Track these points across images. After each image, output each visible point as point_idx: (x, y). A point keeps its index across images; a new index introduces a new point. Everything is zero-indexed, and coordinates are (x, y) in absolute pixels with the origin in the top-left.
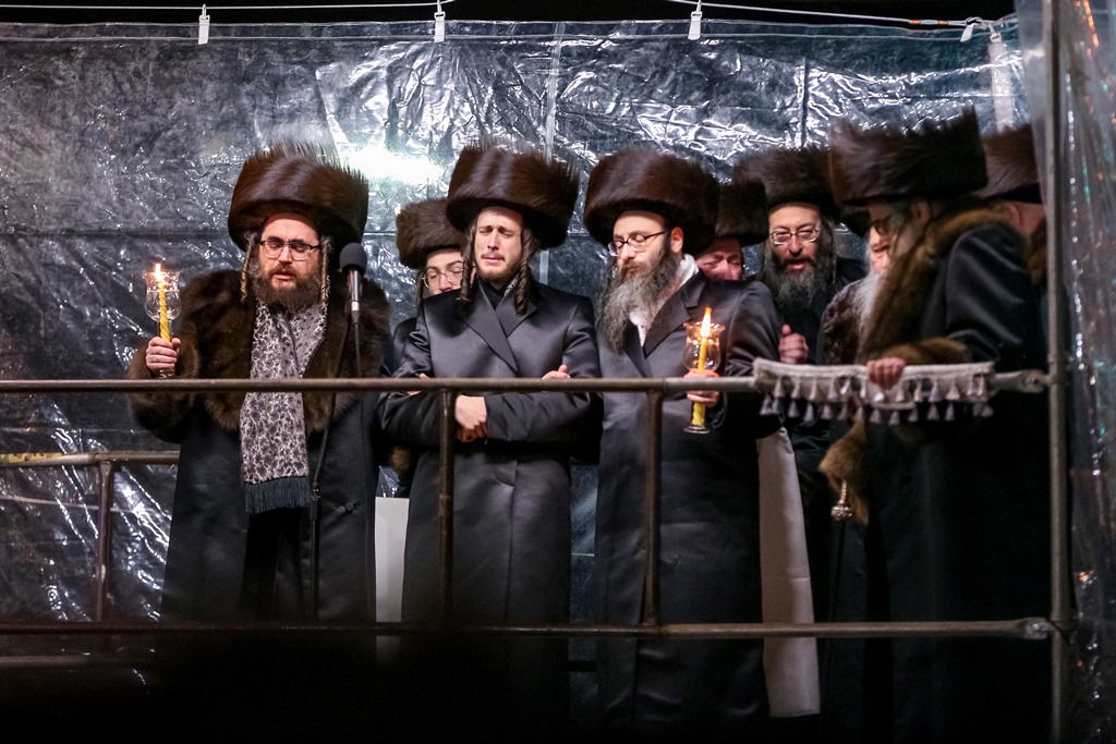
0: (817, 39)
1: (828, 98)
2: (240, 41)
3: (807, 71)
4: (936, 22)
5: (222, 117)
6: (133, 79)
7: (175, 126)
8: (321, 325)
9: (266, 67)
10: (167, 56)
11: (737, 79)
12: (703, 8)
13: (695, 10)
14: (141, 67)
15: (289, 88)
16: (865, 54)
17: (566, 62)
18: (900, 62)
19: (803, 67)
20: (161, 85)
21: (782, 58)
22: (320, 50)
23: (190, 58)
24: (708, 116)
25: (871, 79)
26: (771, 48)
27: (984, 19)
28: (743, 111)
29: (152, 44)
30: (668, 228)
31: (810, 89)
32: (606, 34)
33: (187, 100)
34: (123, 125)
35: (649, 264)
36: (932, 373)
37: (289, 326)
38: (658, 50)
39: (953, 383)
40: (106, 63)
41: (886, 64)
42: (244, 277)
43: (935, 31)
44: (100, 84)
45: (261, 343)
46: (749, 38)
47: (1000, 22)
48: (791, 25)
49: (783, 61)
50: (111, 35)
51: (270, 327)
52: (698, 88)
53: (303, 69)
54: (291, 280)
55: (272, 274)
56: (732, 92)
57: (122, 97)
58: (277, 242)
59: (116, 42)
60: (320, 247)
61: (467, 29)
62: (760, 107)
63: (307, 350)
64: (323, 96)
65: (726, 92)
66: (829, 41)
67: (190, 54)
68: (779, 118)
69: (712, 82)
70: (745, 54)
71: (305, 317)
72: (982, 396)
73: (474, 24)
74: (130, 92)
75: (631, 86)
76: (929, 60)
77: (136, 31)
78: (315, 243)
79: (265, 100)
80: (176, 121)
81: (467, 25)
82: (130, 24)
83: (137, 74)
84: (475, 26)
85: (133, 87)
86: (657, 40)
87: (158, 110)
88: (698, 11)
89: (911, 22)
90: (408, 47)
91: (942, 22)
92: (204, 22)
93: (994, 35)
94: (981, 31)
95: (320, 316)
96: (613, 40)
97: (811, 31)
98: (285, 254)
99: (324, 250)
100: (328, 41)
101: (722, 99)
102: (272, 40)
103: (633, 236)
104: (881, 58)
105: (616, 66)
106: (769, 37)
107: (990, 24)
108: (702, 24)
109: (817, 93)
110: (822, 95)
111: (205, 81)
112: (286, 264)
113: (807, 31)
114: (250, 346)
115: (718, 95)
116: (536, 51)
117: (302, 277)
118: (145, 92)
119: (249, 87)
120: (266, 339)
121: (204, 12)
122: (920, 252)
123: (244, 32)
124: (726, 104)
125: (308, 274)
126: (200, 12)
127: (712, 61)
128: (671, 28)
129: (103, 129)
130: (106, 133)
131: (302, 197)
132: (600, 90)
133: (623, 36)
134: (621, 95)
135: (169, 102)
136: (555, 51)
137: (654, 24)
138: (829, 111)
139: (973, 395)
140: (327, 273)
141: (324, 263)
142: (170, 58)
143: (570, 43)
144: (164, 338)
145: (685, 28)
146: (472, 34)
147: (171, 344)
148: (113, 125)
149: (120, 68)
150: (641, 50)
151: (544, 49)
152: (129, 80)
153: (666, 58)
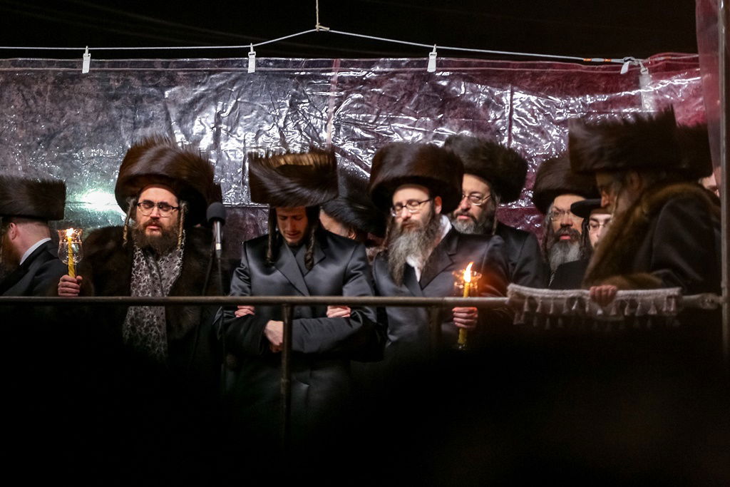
0: (519, 71)
1: (527, 112)
2: (111, 71)
3: (512, 94)
4: (602, 60)
5: (99, 124)
6: (36, 97)
7: (65, 129)
8: (179, 265)
9: (130, 89)
10: (60, 81)
11: (462, 100)
12: (437, 50)
13: (432, 51)
14: (42, 88)
15: (146, 103)
16: (553, 82)
17: (341, 87)
18: (578, 88)
19: (509, 91)
20: (56, 101)
21: (494, 85)
22: (168, 77)
23: (77, 83)
24: (442, 125)
25: (558, 100)
26: (486, 77)
27: (635, 58)
28: (466, 122)
29: (50, 73)
30: (432, 197)
31: (514, 107)
32: (370, 68)
33: (73, 112)
34: (29, 129)
35: (421, 222)
36: (637, 295)
37: (157, 265)
38: (406, 79)
39: (652, 303)
40: (17, 86)
41: (569, 89)
42: (126, 229)
43: (602, 66)
44: (13, 101)
45: (137, 277)
46: (470, 71)
47: (648, 60)
48: (500, 61)
49: (495, 87)
50: (20, 67)
51: (144, 267)
52: (435, 106)
53: (156, 91)
54: (158, 230)
55: (146, 226)
56: (459, 108)
57: (28, 110)
58: (150, 204)
59: (24, 71)
60: (179, 208)
61: (271, 64)
62: (478, 119)
63: (169, 283)
64: (169, 109)
65: (455, 108)
66: (527, 73)
67: (77, 80)
68: (492, 126)
69: (445, 101)
70: (468, 82)
71: (168, 259)
72: (674, 312)
73: (276, 60)
74: (34, 106)
75: (388, 104)
76: (599, 87)
77: (39, 64)
78: (176, 205)
79: (129, 112)
80: (66, 126)
81: (271, 61)
82: (36, 59)
83: (39, 93)
84: (277, 62)
85: (36, 102)
86: (405, 72)
87: (54, 119)
88: (434, 52)
89: (585, 60)
90: (229, 75)
91: (607, 60)
92: (87, 58)
93: (643, 69)
94: (634, 66)
95: (178, 258)
96: (374, 72)
97: (514, 66)
98: (155, 212)
99: (182, 210)
100: (173, 71)
101: (452, 113)
102: (134, 71)
103: (410, 202)
104: (565, 85)
105: (376, 90)
106: (484, 70)
107: (640, 62)
108: (437, 61)
109: (519, 109)
110: (523, 110)
111: (87, 99)
112: (155, 219)
113: (511, 66)
114: (130, 279)
115: (449, 110)
116: (320, 79)
117: (166, 228)
118: (44, 106)
119: (117, 103)
120: (141, 274)
121: (87, 51)
122: (638, 211)
123: (114, 65)
124: (455, 116)
125: (170, 226)
126: (84, 51)
127: (444, 87)
128: (415, 64)
129: (14, 132)
130: (17, 134)
131: (167, 172)
132: (365, 106)
133: (382, 69)
134: (380, 110)
135: (62, 113)
136: (332, 80)
137: (403, 61)
138: (528, 122)
139: (667, 311)
140: (184, 228)
141: (182, 219)
142: (62, 83)
143: (343, 74)
144: (71, 276)
145: (425, 64)
146: (274, 67)
147: (75, 280)
148: (22, 128)
149: (27, 89)
150: (394, 80)
151: (326, 78)
152: (34, 98)
153: (412, 85)
